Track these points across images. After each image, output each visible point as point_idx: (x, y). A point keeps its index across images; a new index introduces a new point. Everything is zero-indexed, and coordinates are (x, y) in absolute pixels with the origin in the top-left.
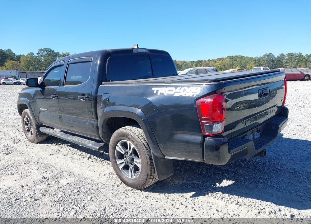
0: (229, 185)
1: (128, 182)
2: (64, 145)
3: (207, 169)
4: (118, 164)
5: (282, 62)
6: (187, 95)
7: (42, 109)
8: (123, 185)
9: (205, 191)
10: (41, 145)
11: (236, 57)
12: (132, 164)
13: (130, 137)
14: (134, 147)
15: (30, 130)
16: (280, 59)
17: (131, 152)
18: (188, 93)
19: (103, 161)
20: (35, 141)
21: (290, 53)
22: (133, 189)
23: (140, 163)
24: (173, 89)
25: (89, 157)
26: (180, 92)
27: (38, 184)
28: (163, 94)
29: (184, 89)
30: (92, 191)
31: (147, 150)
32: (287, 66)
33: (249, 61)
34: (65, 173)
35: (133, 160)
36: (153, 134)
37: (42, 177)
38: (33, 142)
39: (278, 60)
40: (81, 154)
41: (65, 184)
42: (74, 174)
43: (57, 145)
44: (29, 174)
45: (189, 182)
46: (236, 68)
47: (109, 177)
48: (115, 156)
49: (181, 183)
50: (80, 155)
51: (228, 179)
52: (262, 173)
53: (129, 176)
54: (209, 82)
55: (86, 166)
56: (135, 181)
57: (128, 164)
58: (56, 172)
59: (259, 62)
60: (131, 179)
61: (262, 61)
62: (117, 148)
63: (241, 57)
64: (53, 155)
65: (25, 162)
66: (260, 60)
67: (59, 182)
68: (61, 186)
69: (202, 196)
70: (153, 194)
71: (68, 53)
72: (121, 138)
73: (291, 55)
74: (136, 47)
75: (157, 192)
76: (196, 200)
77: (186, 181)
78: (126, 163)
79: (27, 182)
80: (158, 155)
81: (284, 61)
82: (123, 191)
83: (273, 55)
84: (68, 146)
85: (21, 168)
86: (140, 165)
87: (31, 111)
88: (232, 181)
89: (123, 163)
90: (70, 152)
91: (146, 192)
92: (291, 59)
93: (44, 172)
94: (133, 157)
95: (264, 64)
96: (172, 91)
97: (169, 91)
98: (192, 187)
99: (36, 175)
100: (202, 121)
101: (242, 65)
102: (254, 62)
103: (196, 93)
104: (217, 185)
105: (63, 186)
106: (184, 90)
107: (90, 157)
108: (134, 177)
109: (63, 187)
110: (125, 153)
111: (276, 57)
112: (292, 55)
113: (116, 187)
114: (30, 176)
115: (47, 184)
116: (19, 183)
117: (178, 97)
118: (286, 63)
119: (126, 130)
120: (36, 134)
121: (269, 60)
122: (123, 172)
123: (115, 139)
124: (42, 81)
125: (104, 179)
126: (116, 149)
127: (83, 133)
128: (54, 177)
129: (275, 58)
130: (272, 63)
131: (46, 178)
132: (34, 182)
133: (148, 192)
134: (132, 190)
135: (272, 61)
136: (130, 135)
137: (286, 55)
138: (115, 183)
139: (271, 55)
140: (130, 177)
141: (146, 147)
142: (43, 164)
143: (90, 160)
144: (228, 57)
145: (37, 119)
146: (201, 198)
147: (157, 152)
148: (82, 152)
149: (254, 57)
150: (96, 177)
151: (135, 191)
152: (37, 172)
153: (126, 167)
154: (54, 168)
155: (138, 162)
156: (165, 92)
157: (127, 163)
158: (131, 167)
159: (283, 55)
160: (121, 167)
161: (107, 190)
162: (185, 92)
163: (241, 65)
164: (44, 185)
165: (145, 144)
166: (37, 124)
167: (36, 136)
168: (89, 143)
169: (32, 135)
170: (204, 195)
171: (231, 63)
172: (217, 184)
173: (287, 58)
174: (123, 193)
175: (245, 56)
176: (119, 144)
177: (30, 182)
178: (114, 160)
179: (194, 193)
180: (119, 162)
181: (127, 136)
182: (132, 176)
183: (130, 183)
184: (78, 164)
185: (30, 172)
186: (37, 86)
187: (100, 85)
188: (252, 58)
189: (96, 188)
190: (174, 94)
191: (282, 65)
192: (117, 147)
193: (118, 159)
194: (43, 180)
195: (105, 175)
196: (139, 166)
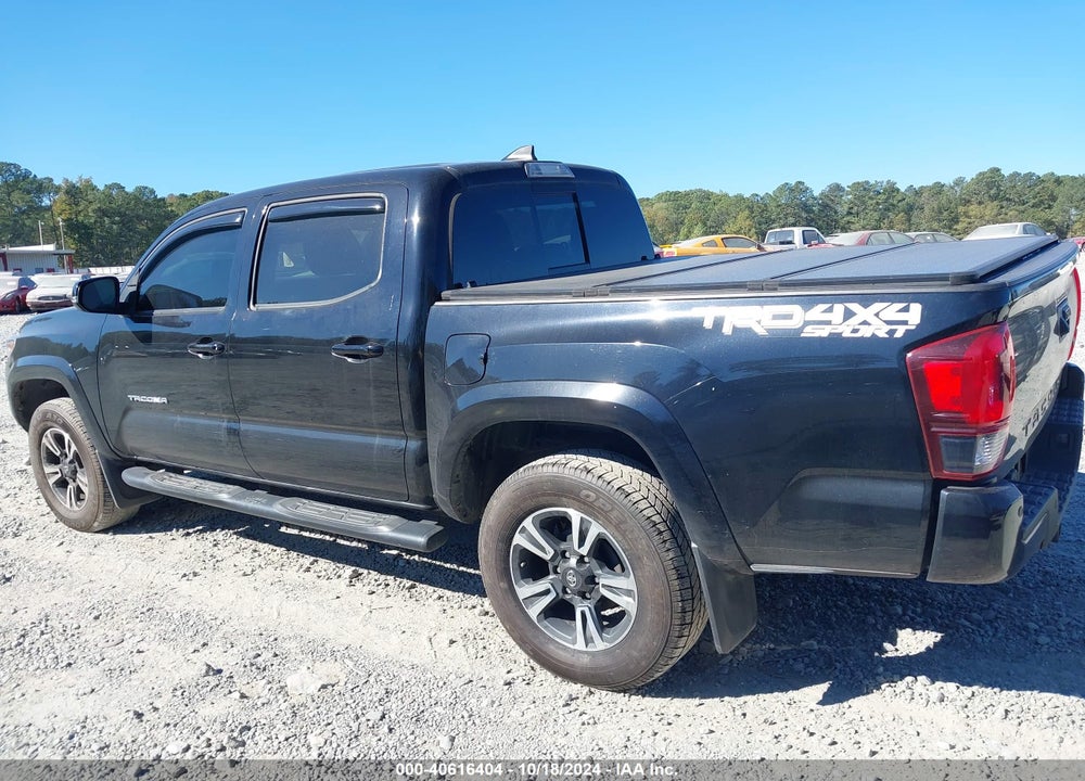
0: (928, 648)
1: (572, 666)
2: (219, 535)
3: (817, 593)
4: (521, 598)
5: (836, 212)
6: (866, 332)
7: (137, 398)
8: (544, 675)
9: (865, 677)
10: (119, 537)
11: (687, 194)
12: (584, 597)
13: (588, 496)
14: (603, 530)
15: (70, 481)
16: (829, 202)
17: (584, 550)
18: (865, 323)
19: (413, 587)
20: (96, 524)
21: (859, 183)
22: (592, 690)
23: (629, 593)
24: (796, 309)
25: (351, 578)
26: (828, 323)
27: (197, 696)
28: (749, 330)
29: (846, 309)
30: (439, 709)
31: (665, 541)
32: (852, 227)
33: (732, 209)
34: (289, 646)
35: (591, 580)
36: (706, 483)
37: (205, 668)
38: (87, 528)
39: (825, 206)
40: (312, 564)
41: (313, 688)
42: (328, 646)
43: (188, 534)
44: (138, 659)
45: (785, 648)
46: (716, 233)
47: (472, 651)
48: (507, 569)
49: (760, 654)
50: (308, 570)
51: (915, 626)
52: (1011, 595)
53: (574, 643)
54: (953, 285)
55: (356, 613)
56: (603, 661)
57: (567, 597)
58: (243, 643)
59: (763, 211)
60: (586, 652)
61: (772, 206)
62: (519, 540)
63: (706, 196)
64: (195, 574)
65: (96, 613)
66: (765, 205)
67: (282, 684)
68: (302, 700)
69: (862, 698)
70: (678, 702)
71: (88, 181)
72: (542, 500)
73: (863, 189)
74: (529, 158)
75: (691, 696)
76: (847, 711)
77: (772, 646)
78: (557, 594)
79: (147, 692)
80: (727, 559)
81: (843, 209)
82: (562, 702)
83: (808, 189)
84: (240, 534)
85: (88, 637)
86: (630, 600)
87: (85, 406)
88: (934, 634)
89: (547, 592)
90: (258, 561)
91: (647, 699)
92: (864, 203)
93: (199, 646)
94: (589, 569)
95: (780, 219)
96: (789, 317)
97: (775, 317)
98: (807, 666)
99: (173, 665)
100: (933, 429)
101: (709, 223)
102: (747, 212)
103: (905, 323)
104: (887, 652)
105: (310, 700)
106: (849, 314)
107: (356, 575)
108: (600, 645)
109: (312, 706)
110: (553, 559)
111: (816, 193)
112: (865, 189)
113: (519, 686)
114: (145, 670)
115: (237, 695)
116: (115, 702)
117: (821, 339)
118: (849, 213)
119: (566, 471)
120: (102, 498)
121: (797, 205)
122: (546, 627)
123: (515, 506)
124: (134, 289)
125: (457, 661)
126: (514, 543)
127: (349, 487)
128: (252, 665)
129: (815, 199)
130: (804, 215)
131: (220, 671)
132: (179, 693)
133: (657, 697)
134: (592, 693)
135: (806, 207)
136: (590, 488)
137: (847, 189)
138: (509, 672)
139: (800, 188)
140: (580, 645)
141: (660, 533)
142: (177, 616)
143: (359, 585)
144: (660, 197)
145: (112, 439)
146: (858, 704)
147: (720, 549)
148: (312, 558)
149: (747, 195)
150: (421, 654)
151: (602, 695)
152: (163, 647)
153: (560, 610)
154: (232, 630)
155: (620, 588)
156: (759, 322)
157: (561, 594)
158: (582, 607)
159: (837, 188)
160: (534, 611)
161: (493, 702)
162: (854, 322)
163: (705, 224)
164: (226, 702)
165: (653, 518)
166: (111, 456)
167: (102, 503)
168: (377, 524)
169: (79, 499)
170: (868, 693)
171: (675, 216)
172: (887, 646)
173: (850, 197)
174: (567, 709)
175: (717, 192)
176: (528, 523)
177: (159, 695)
178: (503, 585)
179: (824, 687)
180: (525, 590)
181: (572, 492)
182: (588, 640)
183: (582, 668)
184: (319, 604)
185: (139, 652)
186: (115, 308)
187: (436, 303)
188: (740, 199)
189: (444, 695)
190: (801, 330)
191: (836, 221)
192: (517, 535)
193: (523, 578)
194: (213, 680)
195: (452, 642)
196: (628, 603)
